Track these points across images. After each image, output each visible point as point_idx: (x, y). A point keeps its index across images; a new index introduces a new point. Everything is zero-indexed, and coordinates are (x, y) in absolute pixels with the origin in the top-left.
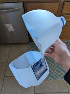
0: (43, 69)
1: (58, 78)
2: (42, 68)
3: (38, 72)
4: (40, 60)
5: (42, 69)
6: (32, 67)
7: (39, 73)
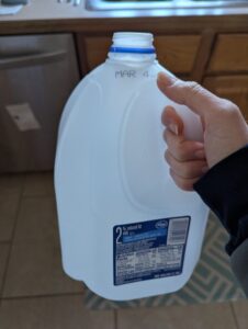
0: (158, 260)
1: (204, 297)
2: (158, 254)
3: (133, 261)
4: (168, 220)
5: (155, 259)
6: (115, 228)
7: (133, 263)
